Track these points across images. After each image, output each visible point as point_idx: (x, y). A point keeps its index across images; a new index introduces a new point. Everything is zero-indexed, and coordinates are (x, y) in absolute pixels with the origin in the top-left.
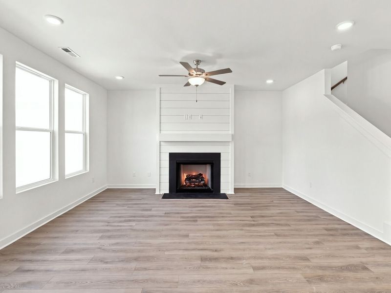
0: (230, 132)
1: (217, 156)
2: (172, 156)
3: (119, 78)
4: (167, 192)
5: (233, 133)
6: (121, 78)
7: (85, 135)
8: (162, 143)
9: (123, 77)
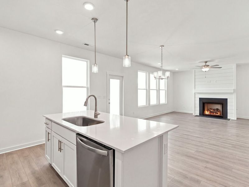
0: (233, 88)
1: (226, 100)
2: (201, 99)
5: (235, 88)
7: (166, 91)
8: (196, 94)
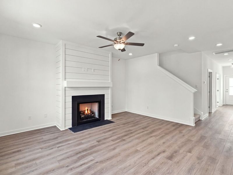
2: (74, 98)
3: (37, 26)
4: (71, 127)
6: (38, 26)
8: (66, 89)
9: (41, 26)
